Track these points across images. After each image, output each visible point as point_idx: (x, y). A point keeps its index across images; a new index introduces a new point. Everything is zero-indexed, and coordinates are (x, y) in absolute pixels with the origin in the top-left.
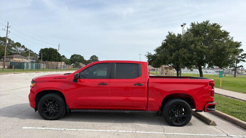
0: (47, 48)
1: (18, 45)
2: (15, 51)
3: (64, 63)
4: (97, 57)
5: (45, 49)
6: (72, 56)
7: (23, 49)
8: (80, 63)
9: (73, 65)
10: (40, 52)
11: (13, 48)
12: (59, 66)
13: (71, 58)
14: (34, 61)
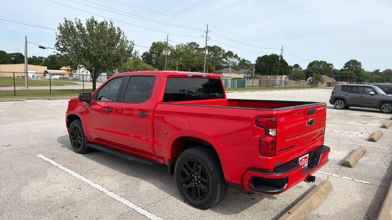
0: (266, 56)
1: (230, 54)
2: (226, 63)
3: (286, 76)
4: (359, 64)
5: (263, 57)
6: (311, 65)
7: (235, 60)
8: (322, 76)
9: (310, 80)
10: (256, 62)
11: (224, 60)
12: (278, 83)
13: (308, 67)
14: (249, 75)
